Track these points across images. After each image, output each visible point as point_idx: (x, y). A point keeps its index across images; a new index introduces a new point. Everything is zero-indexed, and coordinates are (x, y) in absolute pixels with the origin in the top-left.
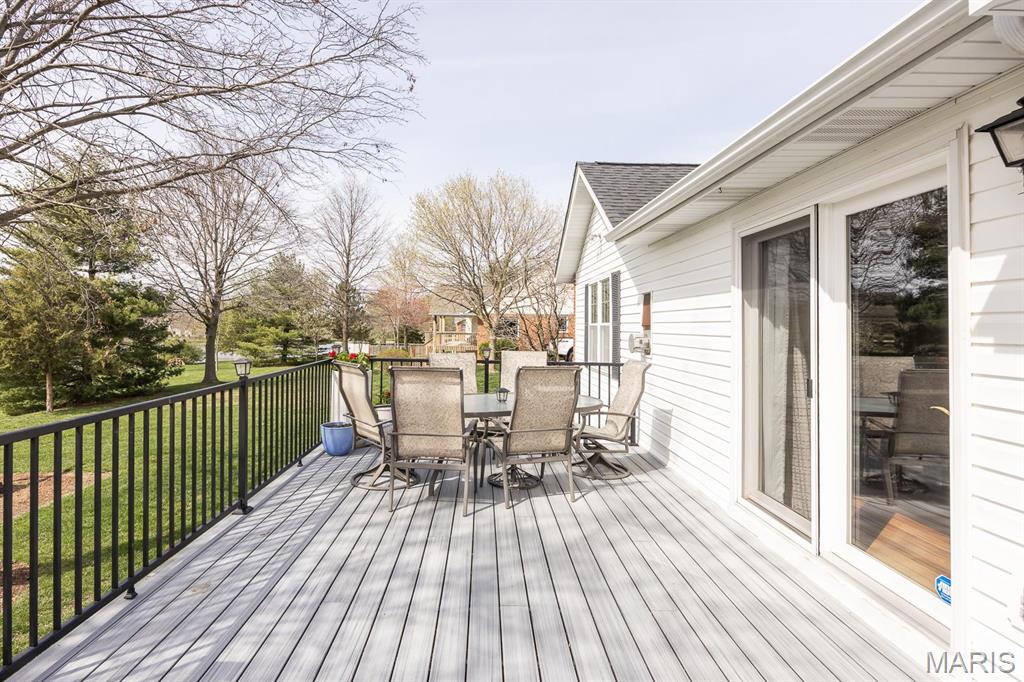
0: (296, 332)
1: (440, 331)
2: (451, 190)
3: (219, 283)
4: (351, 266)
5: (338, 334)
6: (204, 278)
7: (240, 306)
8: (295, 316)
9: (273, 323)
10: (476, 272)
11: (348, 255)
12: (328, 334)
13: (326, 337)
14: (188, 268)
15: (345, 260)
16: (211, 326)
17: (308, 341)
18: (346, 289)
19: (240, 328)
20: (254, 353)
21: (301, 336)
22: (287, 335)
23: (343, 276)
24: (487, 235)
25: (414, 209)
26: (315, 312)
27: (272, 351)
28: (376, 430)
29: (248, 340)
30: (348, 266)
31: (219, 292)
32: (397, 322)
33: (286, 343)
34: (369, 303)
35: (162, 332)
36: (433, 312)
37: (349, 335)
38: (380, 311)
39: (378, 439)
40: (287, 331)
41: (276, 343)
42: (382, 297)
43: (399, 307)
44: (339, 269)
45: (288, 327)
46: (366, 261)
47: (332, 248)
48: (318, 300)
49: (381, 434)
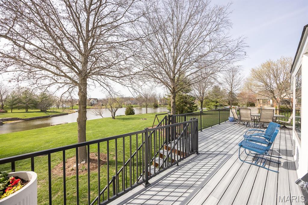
0: (218, 104)
1: (260, 103)
2: (263, 66)
3: (203, 94)
4: (233, 88)
5: (229, 104)
6: (200, 93)
7: (207, 98)
8: (218, 100)
9: (213, 102)
10: (272, 87)
11: (232, 85)
12: (227, 104)
13: (226, 105)
14: (197, 91)
15: (231, 86)
16: (202, 102)
17: (221, 106)
18: (231, 93)
19: (206, 103)
20: (209, 108)
21: (220, 104)
22: (216, 104)
23: (231, 90)
24: (276, 77)
25: (251, 72)
26: (223, 99)
27: (213, 108)
28: (237, 117)
29: (208, 105)
30: (232, 88)
31: (203, 96)
32: (246, 101)
33: (216, 106)
34: (238, 96)
35: (193, 103)
36: (257, 98)
37: (232, 104)
38: (241, 98)
39: (238, 118)
40: (216, 103)
41: (214, 106)
42: (241, 94)
43: (247, 97)
44: (230, 89)
45: (217, 102)
46: (237, 86)
47: (227, 84)
48: (224, 96)
49: (238, 117)
